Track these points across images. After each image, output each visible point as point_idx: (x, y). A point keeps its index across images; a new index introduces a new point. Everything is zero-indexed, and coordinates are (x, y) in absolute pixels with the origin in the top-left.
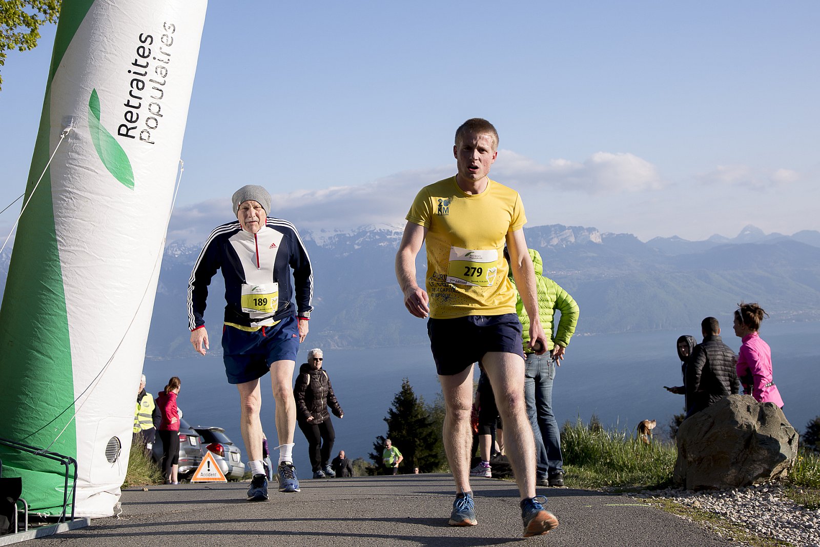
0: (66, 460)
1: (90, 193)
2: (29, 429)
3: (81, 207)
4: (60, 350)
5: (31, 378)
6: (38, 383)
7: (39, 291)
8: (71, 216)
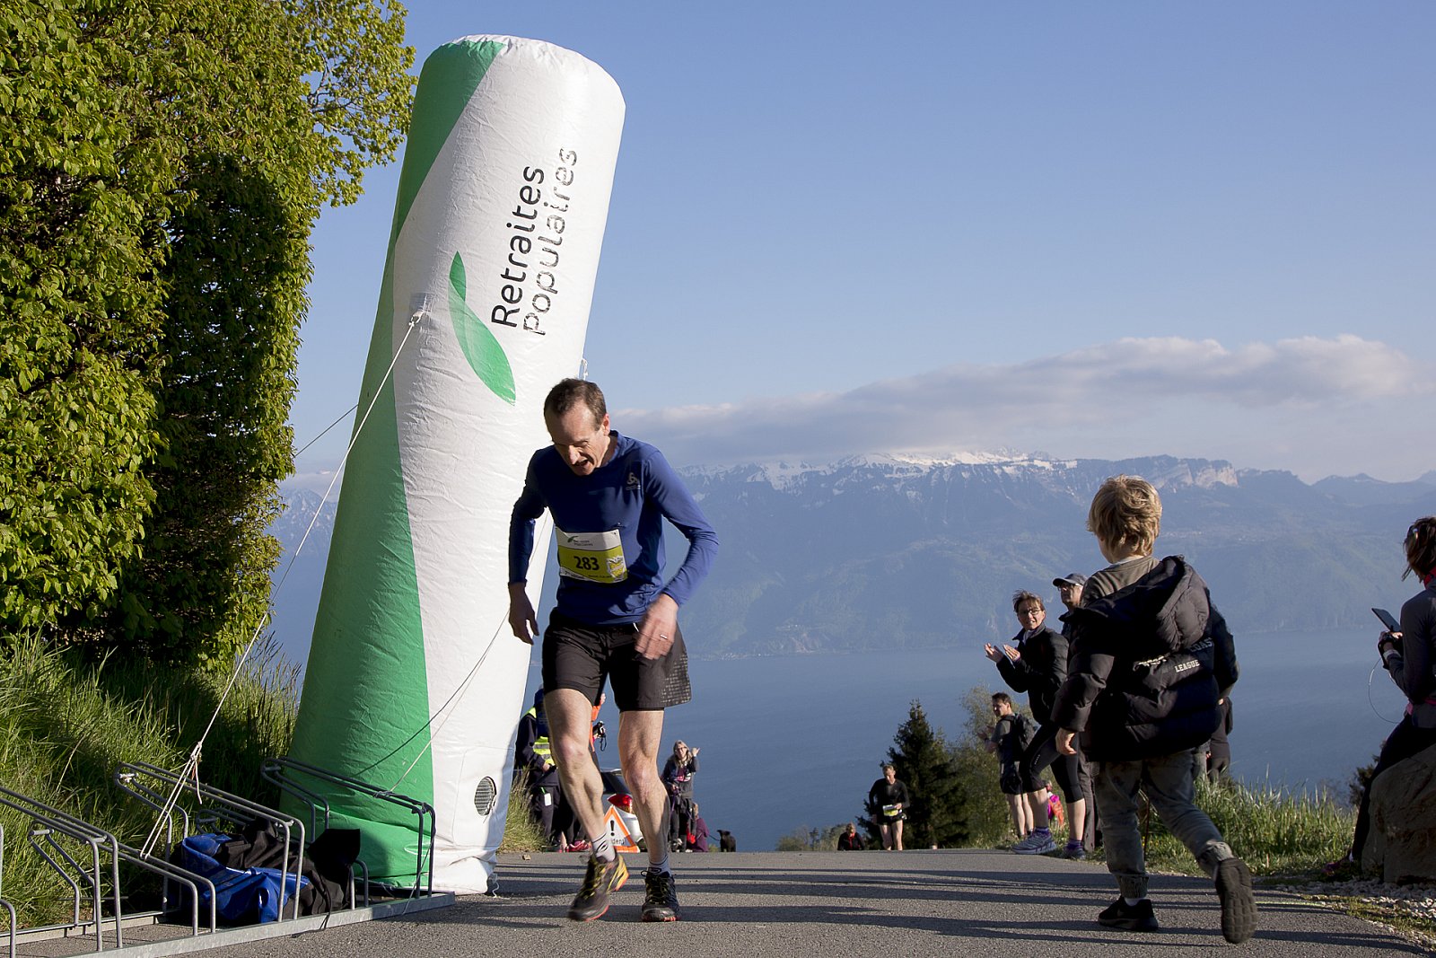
0: (420, 807)
1: (451, 409)
2: (366, 760)
3: (438, 431)
4: (408, 645)
5: (368, 685)
6: (379, 692)
7: (378, 557)
8: (423, 443)
